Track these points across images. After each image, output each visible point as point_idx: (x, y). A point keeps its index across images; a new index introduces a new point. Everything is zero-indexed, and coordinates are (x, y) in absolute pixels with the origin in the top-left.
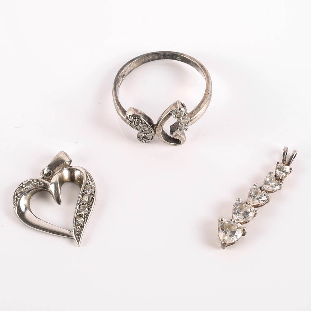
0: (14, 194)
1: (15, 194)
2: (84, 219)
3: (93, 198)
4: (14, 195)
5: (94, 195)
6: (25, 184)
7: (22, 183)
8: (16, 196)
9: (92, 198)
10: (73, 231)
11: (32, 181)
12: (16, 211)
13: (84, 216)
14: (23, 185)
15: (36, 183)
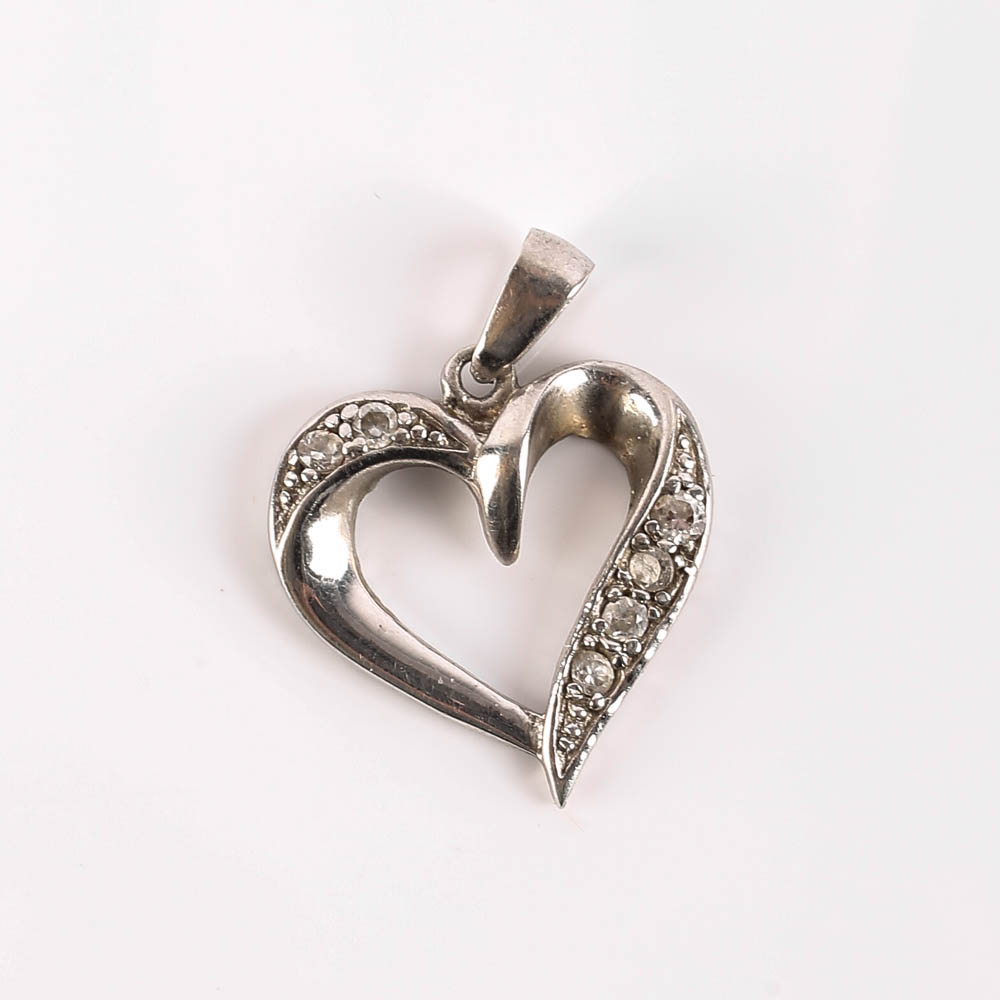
0: (287, 457)
1: (293, 461)
2: (615, 672)
3: (687, 570)
4: (284, 468)
5: (691, 557)
6: (351, 422)
7: (338, 410)
8: (292, 475)
9: (683, 569)
10: (543, 721)
11: (389, 410)
12: (278, 553)
13: (620, 661)
14: (341, 421)
15: (409, 427)
